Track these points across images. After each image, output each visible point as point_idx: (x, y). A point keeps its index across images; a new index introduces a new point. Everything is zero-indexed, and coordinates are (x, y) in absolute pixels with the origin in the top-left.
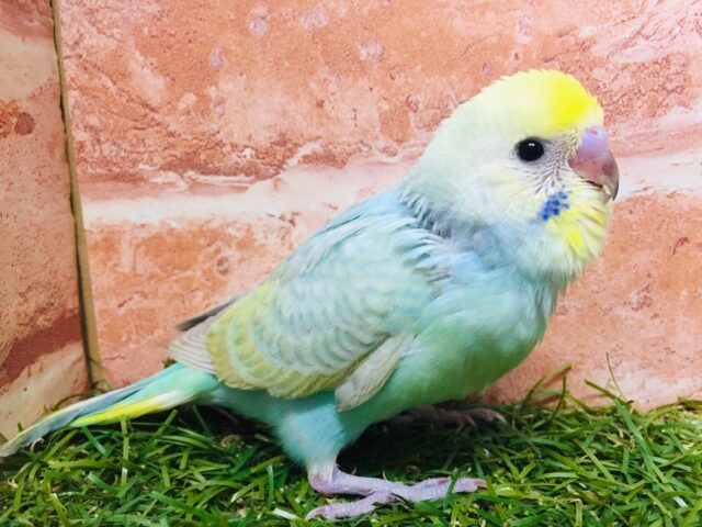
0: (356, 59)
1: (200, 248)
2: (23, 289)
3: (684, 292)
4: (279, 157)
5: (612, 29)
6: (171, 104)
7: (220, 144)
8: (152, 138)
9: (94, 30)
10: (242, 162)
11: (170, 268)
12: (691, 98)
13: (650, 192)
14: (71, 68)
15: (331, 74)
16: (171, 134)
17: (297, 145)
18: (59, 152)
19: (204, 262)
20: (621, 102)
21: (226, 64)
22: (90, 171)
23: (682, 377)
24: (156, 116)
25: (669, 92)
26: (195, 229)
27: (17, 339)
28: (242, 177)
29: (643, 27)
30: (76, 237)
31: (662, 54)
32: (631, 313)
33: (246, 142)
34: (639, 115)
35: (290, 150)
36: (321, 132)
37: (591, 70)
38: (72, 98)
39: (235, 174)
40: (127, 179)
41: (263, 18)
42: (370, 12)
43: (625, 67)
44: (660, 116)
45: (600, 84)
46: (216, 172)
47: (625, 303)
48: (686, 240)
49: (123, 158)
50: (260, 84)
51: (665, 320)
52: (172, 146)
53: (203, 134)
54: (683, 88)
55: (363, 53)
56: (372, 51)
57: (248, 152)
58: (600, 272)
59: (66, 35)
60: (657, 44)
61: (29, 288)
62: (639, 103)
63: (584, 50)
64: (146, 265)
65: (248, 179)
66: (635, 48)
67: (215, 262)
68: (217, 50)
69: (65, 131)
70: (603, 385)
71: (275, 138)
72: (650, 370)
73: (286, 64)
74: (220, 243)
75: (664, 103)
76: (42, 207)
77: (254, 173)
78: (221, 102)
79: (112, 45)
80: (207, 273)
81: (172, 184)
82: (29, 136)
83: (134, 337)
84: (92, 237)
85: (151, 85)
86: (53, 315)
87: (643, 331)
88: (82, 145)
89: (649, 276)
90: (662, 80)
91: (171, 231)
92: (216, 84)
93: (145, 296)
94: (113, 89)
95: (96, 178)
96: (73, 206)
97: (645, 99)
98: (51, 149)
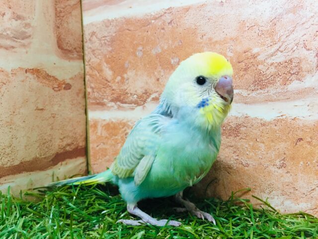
0: (170, 63)
1: (120, 129)
2: (62, 138)
3: (301, 163)
4: (145, 98)
5: (266, 49)
6: (114, 79)
7: (127, 93)
8: (108, 91)
9: (93, 56)
10: (133, 100)
11: (111, 135)
12: (303, 77)
13: (284, 117)
14: (87, 68)
15: (162, 69)
16: (113, 90)
17: (150, 94)
18: (81, 95)
19: (121, 134)
20: (270, 79)
21: (130, 66)
22: (91, 101)
23: (301, 202)
24: (110, 84)
25: (292, 74)
26: (119, 122)
27: (57, 153)
28: (133, 105)
29: (280, 48)
30: (86, 122)
31: (288, 58)
32: (277, 169)
33: (135, 93)
34: (278, 84)
35: (148, 96)
36: (158, 90)
37: (258, 66)
38: (87, 78)
39: (131, 104)
40: (101, 104)
41: (141, 51)
42: (175, 47)
43: (272, 64)
44: (288, 85)
45: (261, 71)
46: (125, 103)
47: (274, 165)
48: (301, 139)
49: (100, 98)
50: (139, 73)
51: (293, 174)
52: (113, 94)
53: (122, 90)
54: (298, 72)
55: (172, 61)
56: (175, 61)
57: (135, 96)
58: (263, 150)
59: (86, 58)
60: (286, 54)
61: (64, 138)
62: (279, 79)
63: (255, 58)
64: (105, 134)
65: (135, 105)
66: (276, 56)
67: (124, 134)
68: (127, 62)
69: (85, 88)
70: (264, 200)
71: (144, 91)
72: (286, 196)
73: (148, 66)
74: (126, 127)
75: (290, 79)
76: (72, 113)
77: (137, 104)
78: (128, 79)
79: (98, 61)
80: (122, 137)
81: (113, 106)
82: (69, 91)
83: (101, 157)
84: (91, 123)
85: (108, 73)
86: (73, 147)
87: (282, 178)
88: (89, 93)
89: (285, 154)
90: (289, 69)
91: (112, 122)
92: (126, 73)
93: (104, 144)
94: (98, 75)
95: (93, 104)
96: (86, 113)
97: (281, 77)
98: (78, 94)
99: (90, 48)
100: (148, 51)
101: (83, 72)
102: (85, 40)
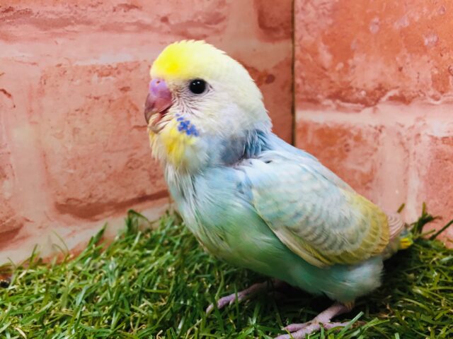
0: (421, 44)
1: (339, 137)
4: (377, 96)
6: (333, 67)
7: (351, 88)
8: (324, 84)
9: (307, 33)
10: (360, 97)
11: (325, 144)
14: (298, 50)
15: (408, 52)
16: (332, 82)
17: (386, 91)
18: (288, 89)
19: (339, 144)
21: (358, 48)
22: (301, 97)
24: (327, 73)
26: (337, 128)
28: (359, 105)
30: (293, 125)
33: (363, 88)
35: (383, 93)
36: (400, 84)
38: (297, 63)
39: (356, 103)
40: (313, 102)
41: (377, 24)
42: (432, 18)
46: (348, 101)
49: (313, 92)
50: (372, 58)
52: (331, 88)
53: (344, 82)
55: (426, 41)
56: (431, 40)
57: (363, 92)
59: (297, 35)
64: (317, 142)
65: (362, 106)
67: (344, 145)
68: (354, 41)
69: (293, 79)
71: (377, 86)
73: (386, 48)
74: (346, 137)
77: (365, 103)
78: (354, 67)
79: (313, 40)
80: (340, 150)
81: (330, 106)
82: (272, 84)
84: (299, 126)
85: (326, 58)
88: (299, 85)
91: (328, 127)
92: (352, 58)
94: (311, 60)
95: (303, 100)
96: (293, 112)
98: (283, 88)
99: (303, 21)
100: (388, 25)
101: (291, 56)
102: (296, 9)
